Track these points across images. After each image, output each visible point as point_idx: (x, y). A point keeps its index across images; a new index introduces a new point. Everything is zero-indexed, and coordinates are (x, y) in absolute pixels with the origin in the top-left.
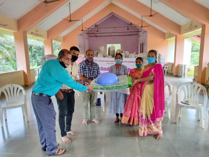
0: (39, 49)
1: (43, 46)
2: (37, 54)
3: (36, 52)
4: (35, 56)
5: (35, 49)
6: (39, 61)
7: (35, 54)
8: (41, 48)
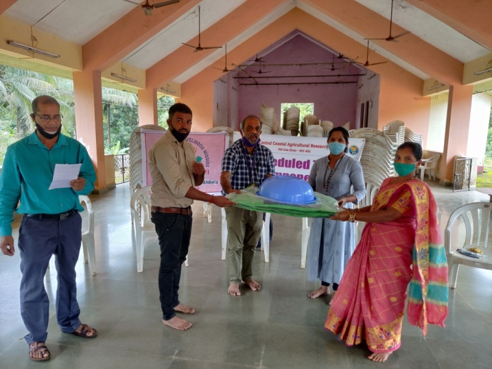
0: (126, 110)
1: (135, 104)
2: (121, 122)
3: (119, 117)
4: (116, 125)
5: (116, 109)
6: (125, 138)
7: (117, 121)
8: (130, 108)
